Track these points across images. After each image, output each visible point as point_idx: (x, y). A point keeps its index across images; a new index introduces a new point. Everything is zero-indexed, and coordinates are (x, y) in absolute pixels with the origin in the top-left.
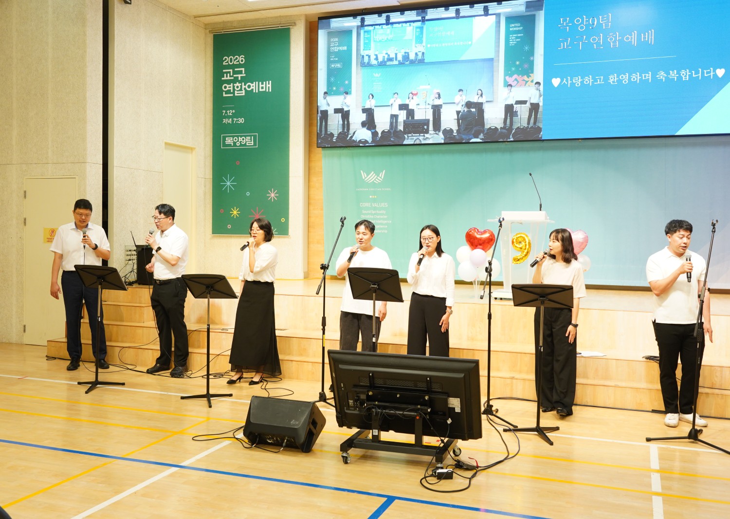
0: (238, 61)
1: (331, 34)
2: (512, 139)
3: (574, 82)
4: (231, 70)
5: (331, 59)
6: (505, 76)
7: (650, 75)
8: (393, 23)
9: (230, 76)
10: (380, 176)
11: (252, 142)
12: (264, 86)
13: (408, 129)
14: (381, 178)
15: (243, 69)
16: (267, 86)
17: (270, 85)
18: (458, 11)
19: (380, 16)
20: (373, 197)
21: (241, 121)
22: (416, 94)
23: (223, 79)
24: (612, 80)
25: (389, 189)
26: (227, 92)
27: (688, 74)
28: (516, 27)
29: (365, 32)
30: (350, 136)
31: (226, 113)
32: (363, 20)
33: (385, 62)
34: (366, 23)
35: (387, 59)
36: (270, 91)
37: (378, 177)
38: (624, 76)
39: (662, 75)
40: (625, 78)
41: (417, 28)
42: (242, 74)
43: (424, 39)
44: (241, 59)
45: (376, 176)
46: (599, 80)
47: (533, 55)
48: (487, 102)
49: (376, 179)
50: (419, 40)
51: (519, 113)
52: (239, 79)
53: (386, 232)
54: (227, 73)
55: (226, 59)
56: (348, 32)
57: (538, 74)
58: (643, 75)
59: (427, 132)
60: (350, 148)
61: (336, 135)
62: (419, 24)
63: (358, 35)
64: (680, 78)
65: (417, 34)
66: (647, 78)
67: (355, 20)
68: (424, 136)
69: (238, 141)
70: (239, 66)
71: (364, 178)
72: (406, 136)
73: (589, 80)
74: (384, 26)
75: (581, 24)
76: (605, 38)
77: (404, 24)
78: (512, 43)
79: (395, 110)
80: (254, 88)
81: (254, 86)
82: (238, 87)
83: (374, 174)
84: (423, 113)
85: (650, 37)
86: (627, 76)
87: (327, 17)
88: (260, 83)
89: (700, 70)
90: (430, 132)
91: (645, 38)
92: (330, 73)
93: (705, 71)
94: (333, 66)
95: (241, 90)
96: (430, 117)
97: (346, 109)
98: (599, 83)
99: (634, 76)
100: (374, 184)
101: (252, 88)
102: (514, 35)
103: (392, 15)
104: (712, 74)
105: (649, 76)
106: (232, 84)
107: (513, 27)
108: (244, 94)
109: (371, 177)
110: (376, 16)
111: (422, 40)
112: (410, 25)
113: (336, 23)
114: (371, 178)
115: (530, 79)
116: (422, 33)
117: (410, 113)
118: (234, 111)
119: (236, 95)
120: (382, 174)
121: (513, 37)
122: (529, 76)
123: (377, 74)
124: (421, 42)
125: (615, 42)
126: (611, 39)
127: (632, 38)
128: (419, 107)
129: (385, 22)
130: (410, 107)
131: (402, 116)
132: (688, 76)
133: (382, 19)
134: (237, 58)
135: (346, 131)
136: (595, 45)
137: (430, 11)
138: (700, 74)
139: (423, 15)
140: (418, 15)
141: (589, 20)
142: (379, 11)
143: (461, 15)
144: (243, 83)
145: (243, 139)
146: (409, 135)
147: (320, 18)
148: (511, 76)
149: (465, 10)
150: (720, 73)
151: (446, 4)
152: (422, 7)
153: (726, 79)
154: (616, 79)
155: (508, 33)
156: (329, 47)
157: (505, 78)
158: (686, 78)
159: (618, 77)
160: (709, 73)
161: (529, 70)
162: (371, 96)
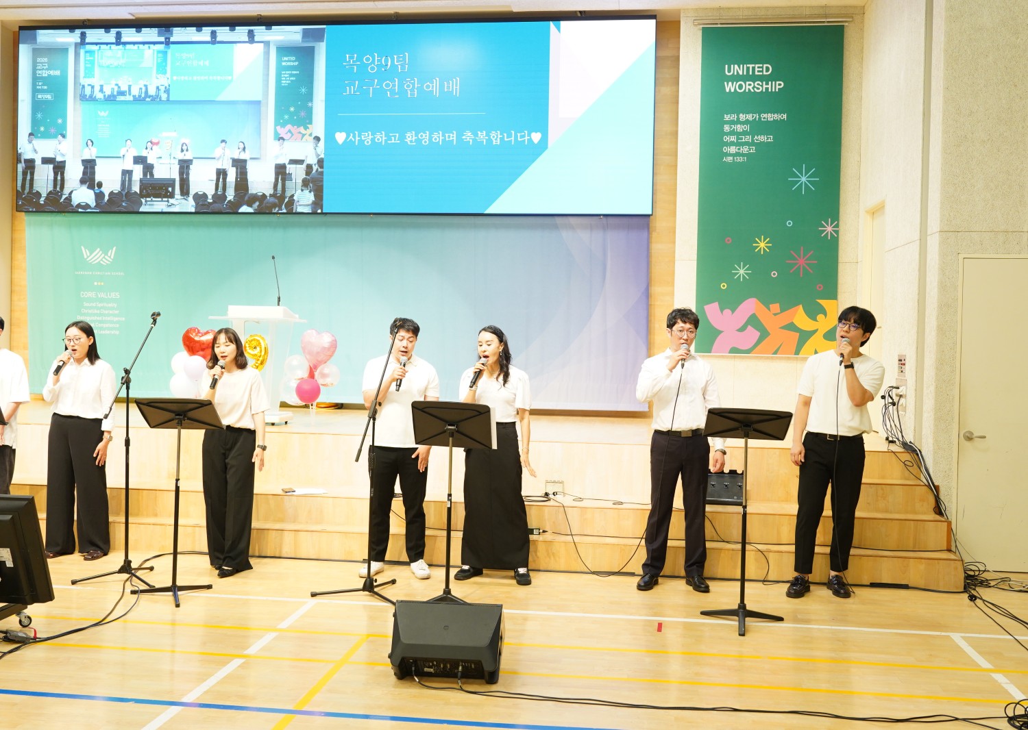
1: (37, 52)
2: (285, 211)
3: (363, 139)
5: (38, 87)
6: (276, 125)
7: (455, 135)
8: (125, 44)
10: (109, 255)
13: (147, 191)
14: (110, 257)
18: (213, 34)
19: (107, 32)
20: (99, 284)
22: (157, 144)
24: (409, 139)
25: (122, 273)
27: (499, 136)
28: (290, 61)
29: (86, 52)
30: (64, 197)
32: (83, 35)
33: (115, 96)
34: (87, 40)
35: (118, 92)
37: (106, 257)
38: (424, 135)
39: (468, 136)
40: (425, 137)
41: (159, 52)
43: (169, 69)
45: (103, 255)
46: (393, 138)
47: (311, 100)
48: (251, 159)
49: (104, 259)
50: (162, 68)
51: (293, 176)
53: (117, 333)
56: (63, 50)
57: (318, 126)
58: (447, 135)
59: (172, 196)
60: (66, 214)
61: (44, 195)
62: (162, 47)
63: (77, 55)
64: (489, 141)
65: (159, 61)
66: (451, 139)
67: (72, 34)
68: (168, 201)
71: (85, 257)
72: (143, 200)
73: (381, 137)
74: (113, 46)
75: (371, 64)
76: (401, 85)
77: (141, 46)
78: (285, 83)
79: (129, 164)
83: (101, 252)
84: (165, 170)
85: (455, 86)
86: (428, 135)
87: (31, 28)
89: (513, 132)
90: (176, 196)
91: (448, 87)
92: (37, 106)
93: (519, 135)
94: (40, 96)
96: (175, 175)
97: (59, 159)
98: (393, 141)
99: (435, 136)
100: (100, 266)
102: (287, 72)
103: (124, 31)
104: (526, 138)
105: (453, 137)
107: (285, 61)
110: (102, 31)
111: (166, 70)
112: (149, 47)
113: (44, 36)
114: (96, 257)
115: (308, 132)
116: (165, 60)
117: (148, 169)
120: (112, 253)
121: (286, 74)
122: (306, 128)
123: (104, 112)
124: (165, 73)
125: (412, 90)
126: (408, 86)
127: (433, 87)
128: (160, 161)
129: (114, 41)
130: (149, 161)
131: (138, 173)
132: (498, 139)
133: (111, 36)
135: (58, 189)
136: (388, 92)
137: (176, 30)
138: (513, 138)
139: (167, 36)
140: (160, 34)
141: (381, 59)
142: (106, 25)
143: (218, 39)
146: (148, 199)
147: (21, 28)
148: (283, 126)
149: (223, 33)
150: (536, 137)
151: (198, 23)
152: (165, 24)
153: (543, 145)
154: (414, 138)
155: (280, 69)
156: (34, 70)
157: (275, 129)
158: (496, 141)
159: (416, 135)
160: (523, 136)
161: (306, 119)
162: (89, 143)
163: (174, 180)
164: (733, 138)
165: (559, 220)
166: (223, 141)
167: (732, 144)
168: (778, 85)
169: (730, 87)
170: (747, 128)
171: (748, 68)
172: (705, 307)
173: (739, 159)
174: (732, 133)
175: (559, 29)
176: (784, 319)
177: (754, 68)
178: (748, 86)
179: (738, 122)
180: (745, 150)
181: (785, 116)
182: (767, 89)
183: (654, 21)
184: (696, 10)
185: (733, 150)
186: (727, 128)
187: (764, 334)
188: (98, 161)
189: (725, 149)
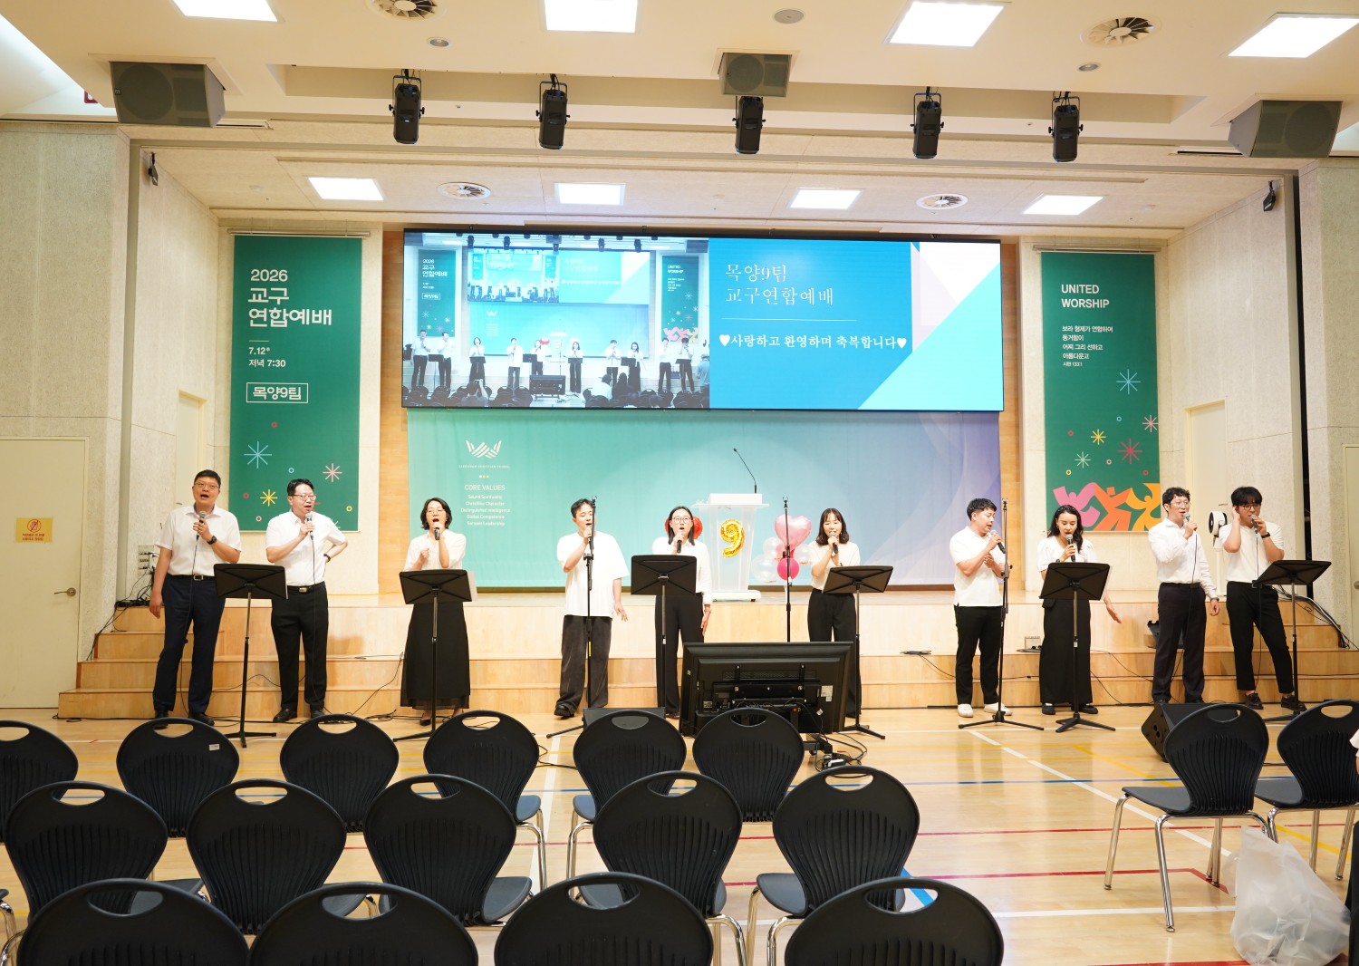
0: (278, 278)
1: (424, 254)
2: (673, 407)
3: (746, 341)
4: (265, 290)
5: (424, 287)
6: (664, 326)
7: (830, 339)
8: (513, 248)
9: (263, 298)
10: (494, 449)
11: (299, 396)
12: (320, 316)
14: (495, 451)
15: (285, 290)
16: (325, 317)
17: (330, 316)
18: (601, 242)
19: (496, 236)
20: (484, 477)
21: (281, 363)
22: (547, 343)
23: (250, 301)
24: (789, 342)
25: (508, 467)
26: (256, 321)
27: (869, 341)
28: (676, 269)
29: (474, 255)
30: (452, 393)
31: (255, 351)
32: (471, 240)
33: (504, 298)
34: (475, 244)
35: (507, 294)
36: (330, 323)
37: (492, 451)
38: (802, 339)
39: (842, 340)
40: (803, 341)
41: (547, 257)
42: (283, 296)
43: (557, 272)
44: (282, 275)
45: (488, 449)
46: (774, 341)
47: (697, 305)
49: (489, 453)
50: (551, 272)
52: (279, 303)
53: (503, 524)
54: (257, 293)
55: (256, 273)
56: (448, 254)
57: (704, 329)
58: (823, 339)
59: (562, 392)
61: (431, 391)
62: (551, 252)
63: (464, 258)
64: (861, 345)
65: (548, 265)
66: (827, 342)
67: (460, 238)
68: (558, 397)
69: (275, 393)
70: (279, 284)
71: (470, 450)
72: (533, 397)
73: (762, 340)
74: (502, 251)
75: (751, 274)
76: (779, 294)
77: (530, 251)
78: (670, 289)
80: (303, 318)
81: (303, 316)
82: (275, 315)
83: (486, 446)
84: (555, 367)
85: (828, 296)
86: (805, 339)
87: (417, 230)
88: (314, 311)
89: (881, 338)
91: (822, 297)
92: (423, 305)
93: (887, 340)
94: (426, 296)
95: (281, 319)
96: (566, 372)
98: (774, 344)
99: (812, 340)
100: (485, 460)
101: (299, 317)
102: (673, 279)
103: (512, 236)
104: (893, 343)
105: (828, 340)
106: (265, 310)
107: (672, 269)
108: (286, 326)
109: (482, 450)
110: (490, 235)
112: (538, 252)
113: (431, 239)
115: (694, 334)
116: (554, 264)
117: (537, 367)
118: (268, 349)
119: (272, 325)
120: (498, 447)
121: (671, 281)
122: (692, 331)
123: (492, 312)
125: (790, 298)
126: (786, 295)
127: (809, 296)
128: (550, 359)
129: (502, 245)
130: (539, 360)
131: (526, 371)
132: (869, 344)
133: (499, 241)
134: (274, 273)
136: (768, 300)
137: (565, 238)
138: (881, 343)
139: (556, 242)
140: (548, 240)
141: (761, 270)
142: (495, 230)
143: (606, 247)
144: (285, 310)
145: (284, 391)
146: (538, 395)
147: (407, 230)
148: (670, 328)
149: (610, 241)
150: (902, 342)
151: (587, 231)
152: (554, 232)
153: (908, 350)
154: (793, 341)
155: (666, 276)
156: (420, 270)
157: (663, 331)
158: (867, 346)
159: (795, 339)
160: (890, 342)
161: (692, 323)
162: (477, 341)
163: (564, 378)
164: (1071, 347)
165: (921, 416)
166: (613, 341)
167: (1070, 351)
168: (1104, 303)
169: (1066, 303)
170: (1081, 338)
171: (1080, 288)
172: (1054, 491)
173: (1077, 364)
174: (1070, 342)
175: (918, 248)
176: (1118, 500)
177: (1084, 288)
178: (1081, 303)
179: (1074, 333)
180: (1080, 356)
181: (1111, 329)
182: (1096, 305)
183: (999, 245)
184: (1033, 237)
185: (1071, 356)
186: (1065, 337)
187: (1103, 513)
188: (487, 358)
189: (1065, 356)
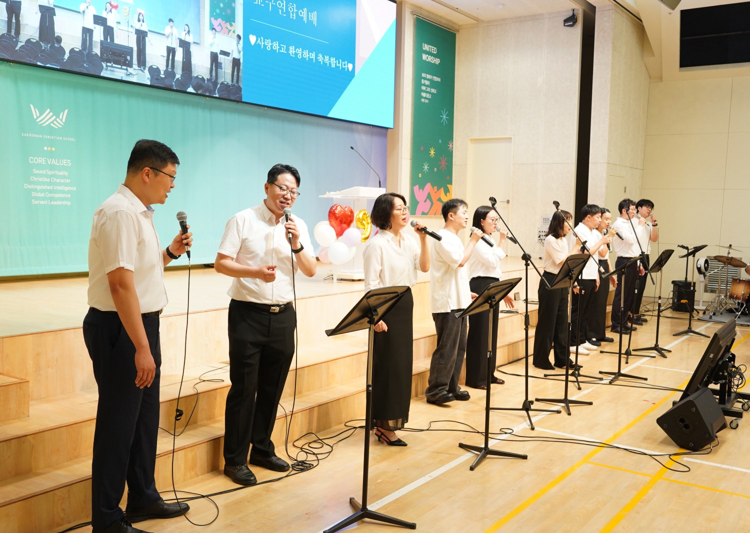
2: (217, 95)
3: (266, 44)
6: (211, 16)
10: (61, 118)
13: (107, 55)
14: (61, 120)
20: (49, 149)
22: (116, 7)
24: (291, 52)
25: (73, 140)
27: (334, 62)
30: (20, 45)
37: (58, 119)
38: (299, 51)
39: (320, 58)
40: (299, 53)
45: (54, 117)
46: (283, 48)
47: (234, 2)
48: (194, 43)
49: (55, 122)
53: (69, 203)
57: (239, 26)
58: (310, 54)
59: (130, 65)
64: (330, 64)
68: (127, 70)
71: (35, 117)
72: (104, 65)
73: (276, 46)
76: (287, 7)
83: (51, 114)
84: (125, 38)
85: (314, 17)
86: (301, 51)
89: (340, 60)
90: (134, 66)
91: (311, 18)
93: (343, 63)
98: (283, 51)
99: (304, 53)
100: (50, 130)
104: (346, 66)
105: (313, 56)
109: (46, 118)
115: (231, 29)
117: (109, 32)
120: (64, 115)
122: (231, 25)
125: (293, 13)
126: (291, 9)
127: (303, 14)
131: (98, 34)
132: (334, 64)
135: (13, 34)
136: (280, 10)
138: (340, 65)
146: (109, 64)
148: (216, 19)
150: (350, 67)
153: (353, 73)
154: (294, 52)
157: (210, 19)
158: (333, 66)
159: (295, 49)
160: (345, 65)
161: (230, 18)
164: (425, 88)
165: (354, 126)
166: (171, 20)
167: (424, 91)
168: (438, 61)
169: (424, 57)
170: (429, 83)
171: (430, 48)
172: (414, 188)
173: (427, 101)
174: (424, 85)
178: (430, 58)
179: (426, 79)
180: (428, 96)
181: (440, 79)
182: (435, 62)
183: (395, 4)
186: (423, 81)
187: (432, 204)
188: (56, 10)
189: (422, 94)
